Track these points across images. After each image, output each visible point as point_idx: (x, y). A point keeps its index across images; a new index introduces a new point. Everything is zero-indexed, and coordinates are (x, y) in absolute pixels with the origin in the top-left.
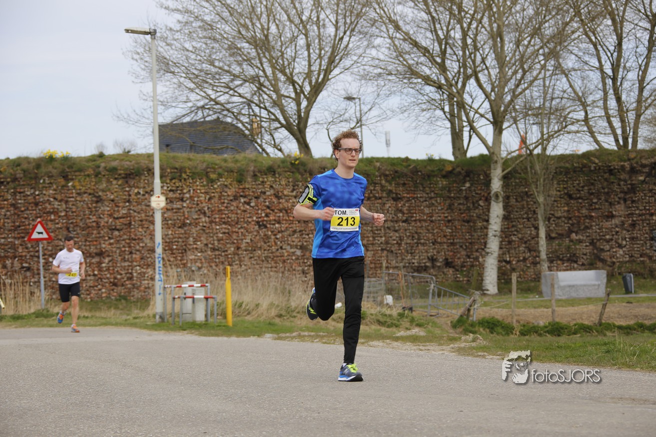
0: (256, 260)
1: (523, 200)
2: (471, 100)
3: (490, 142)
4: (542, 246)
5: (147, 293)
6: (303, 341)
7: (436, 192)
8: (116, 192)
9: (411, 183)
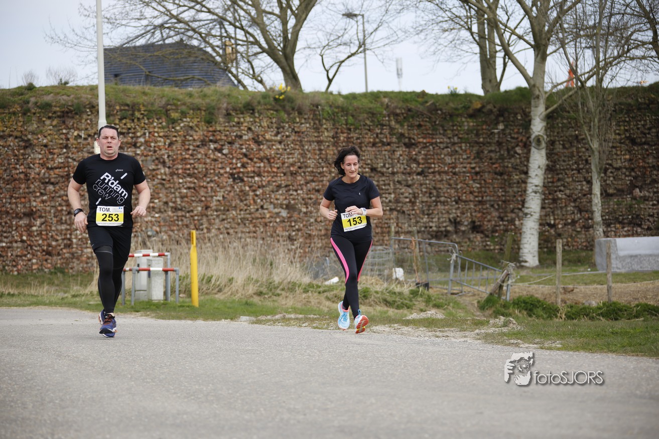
0: (230, 223)
1: (572, 146)
2: (506, 17)
3: (530, 72)
4: (596, 205)
5: (90, 265)
6: (288, 325)
7: (461, 136)
8: (49, 135)
9: (428, 124)
